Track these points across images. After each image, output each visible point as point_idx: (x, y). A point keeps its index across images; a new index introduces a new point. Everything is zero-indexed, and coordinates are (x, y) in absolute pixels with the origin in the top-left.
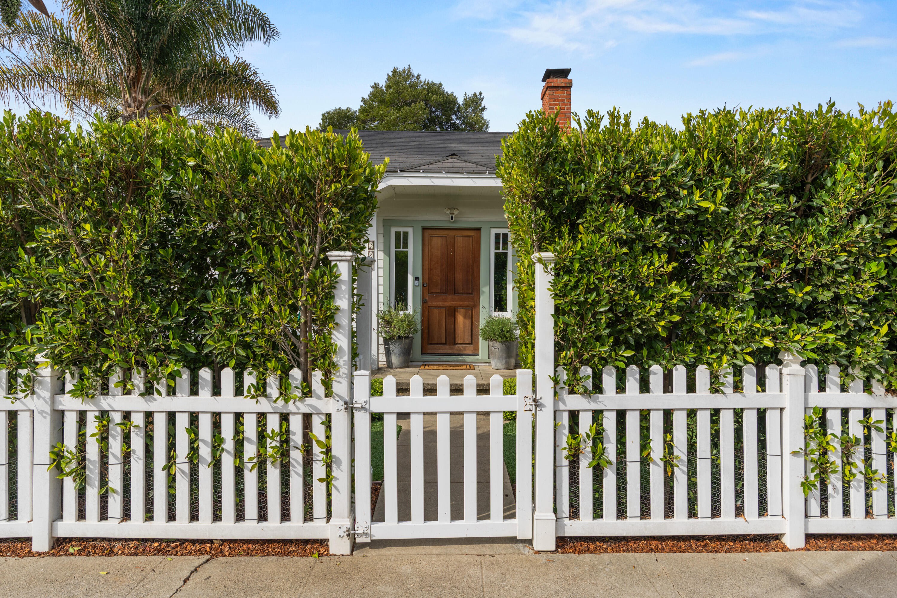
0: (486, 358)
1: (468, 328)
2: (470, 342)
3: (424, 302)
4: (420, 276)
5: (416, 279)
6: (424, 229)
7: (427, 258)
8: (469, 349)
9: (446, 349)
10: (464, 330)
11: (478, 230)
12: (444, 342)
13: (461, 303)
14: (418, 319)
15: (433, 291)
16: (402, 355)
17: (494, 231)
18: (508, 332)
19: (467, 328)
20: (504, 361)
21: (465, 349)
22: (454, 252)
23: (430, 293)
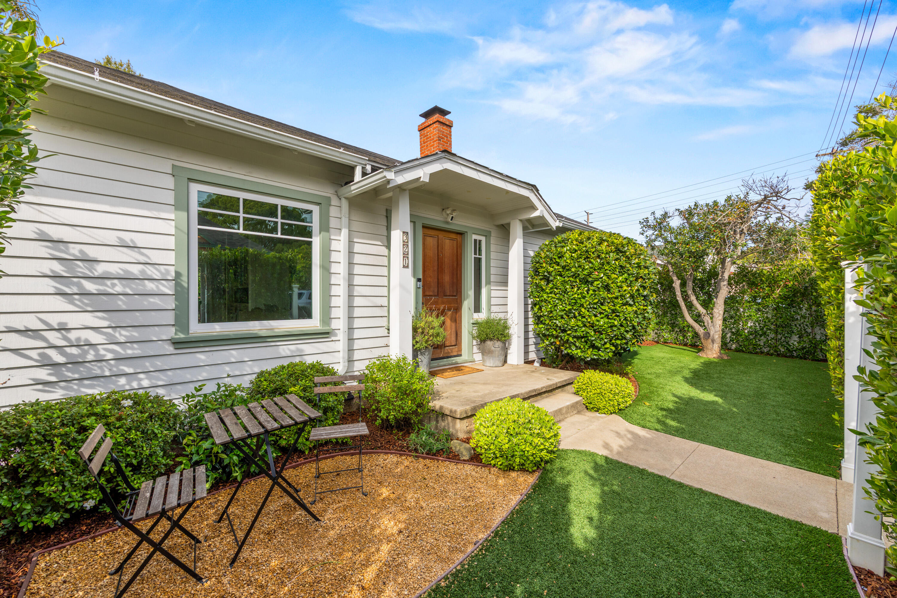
1: (453, 331)
2: (455, 344)
4: (421, 276)
5: (419, 280)
8: (454, 350)
11: (464, 234)
13: (449, 305)
17: (475, 237)
20: (502, 358)
22: (443, 254)
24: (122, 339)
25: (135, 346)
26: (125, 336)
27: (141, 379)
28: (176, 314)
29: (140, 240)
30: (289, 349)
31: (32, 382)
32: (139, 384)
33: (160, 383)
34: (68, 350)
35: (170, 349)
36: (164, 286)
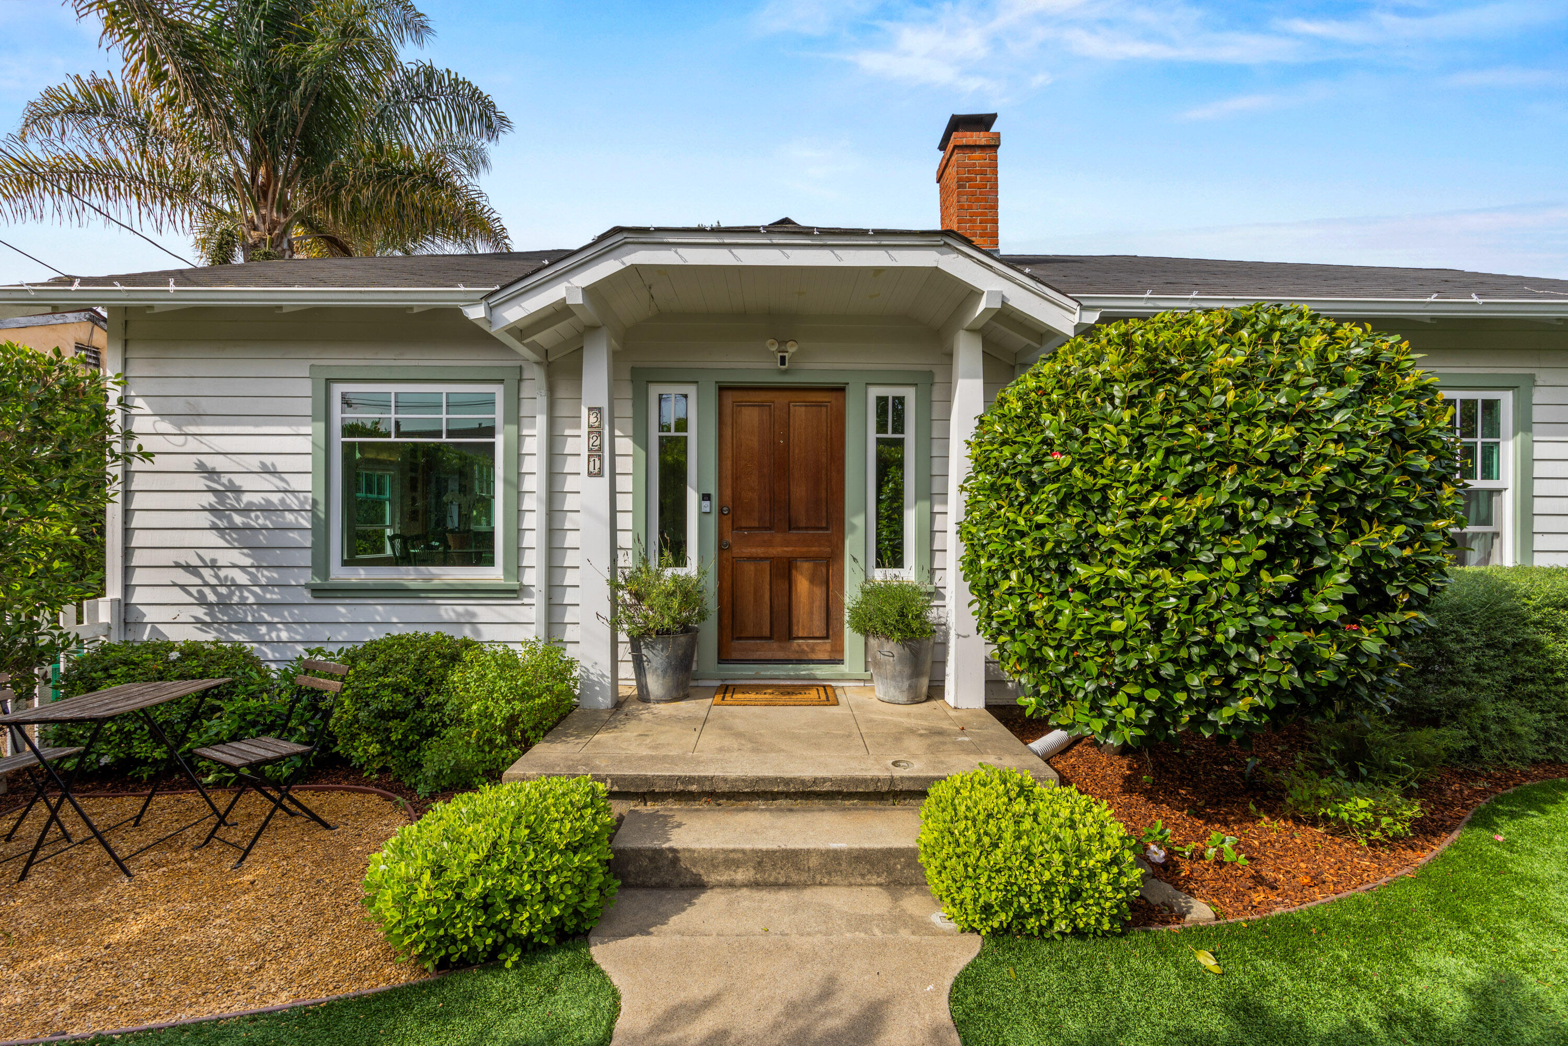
0: (859, 671)
1: (819, 603)
2: (824, 633)
3: (722, 548)
4: (712, 490)
5: (706, 497)
6: (722, 389)
7: (728, 452)
8: (823, 649)
9: (772, 649)
10: (811, 608)
11: (840, 390)
12: (768, 634)
13: (805, 549)
14: (711, 585)
15: (744, 524)
16: (670, 672)
17: (875, 392)
18: (918, 616)
19: (817, 604)
20: (906, 684)
21: (813, 650)
22: (787, 439)
23: (736, 527)
24: (263, 581)
25: (276, 589)
26: (267, 578)
27: (280, 630)
28: (313, 554)
29: (282, 464)
30: (454, 611)
31: (193, 620)
32: (278, 636)
33: (298, 638)
34: (219, 589)
35: (307, 596)
36: (303, 517)
